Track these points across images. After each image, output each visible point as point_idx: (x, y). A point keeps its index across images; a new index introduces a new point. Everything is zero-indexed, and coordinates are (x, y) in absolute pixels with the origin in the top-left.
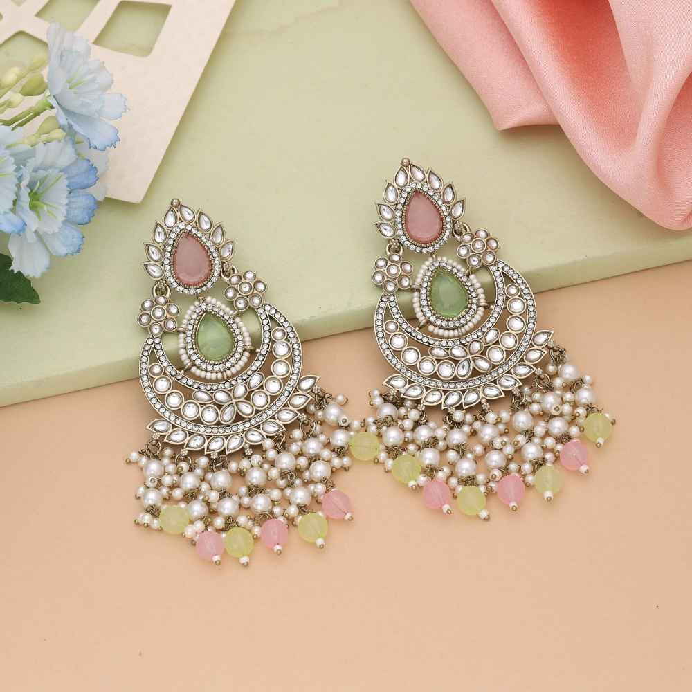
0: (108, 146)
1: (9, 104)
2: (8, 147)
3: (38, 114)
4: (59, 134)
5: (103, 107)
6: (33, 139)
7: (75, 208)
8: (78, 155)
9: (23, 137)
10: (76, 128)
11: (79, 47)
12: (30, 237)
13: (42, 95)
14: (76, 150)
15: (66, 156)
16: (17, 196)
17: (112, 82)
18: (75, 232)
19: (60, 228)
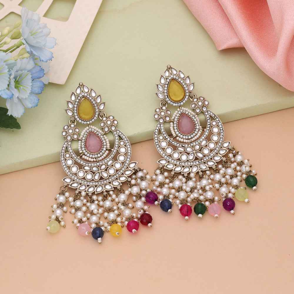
0: (48, 60)
1: (5, 43)
2: (5, 61)
3: (18, 47)
4: (27, 55)
5: (45, 44)
6: (16, 58)
7: (35, 87)
8: (36, 64)
9: (11, 57)
10: (35, 53)
11: (35, 18)
12: (15, 100)
13: (19, 39)
14: (34, 62)
15: (30, 65)
16: (9, 83)
17: (50, 32)
18: (35, 98)
19: (28, 96)
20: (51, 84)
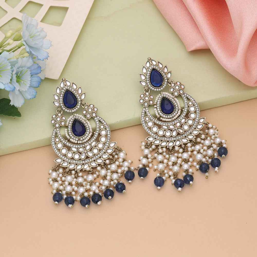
0: (45, 59)
1: (9, 44)
2: (8, 60)
3: (19, 48)
4: (27, 54)
5: (42, 45)
6: (17, 57)
7: (33, 82)
8: (34, 62)
9: (13, 56)
10: (33, 52)
11: (34, 23)
12: (17, 92)
13: (20, 41)
14: (33, 61)
15: (30, 63)
16: (12, 77)
17: (46, 36)
18: (34, 90)
19: (28, 89)
20: (47, 79)
